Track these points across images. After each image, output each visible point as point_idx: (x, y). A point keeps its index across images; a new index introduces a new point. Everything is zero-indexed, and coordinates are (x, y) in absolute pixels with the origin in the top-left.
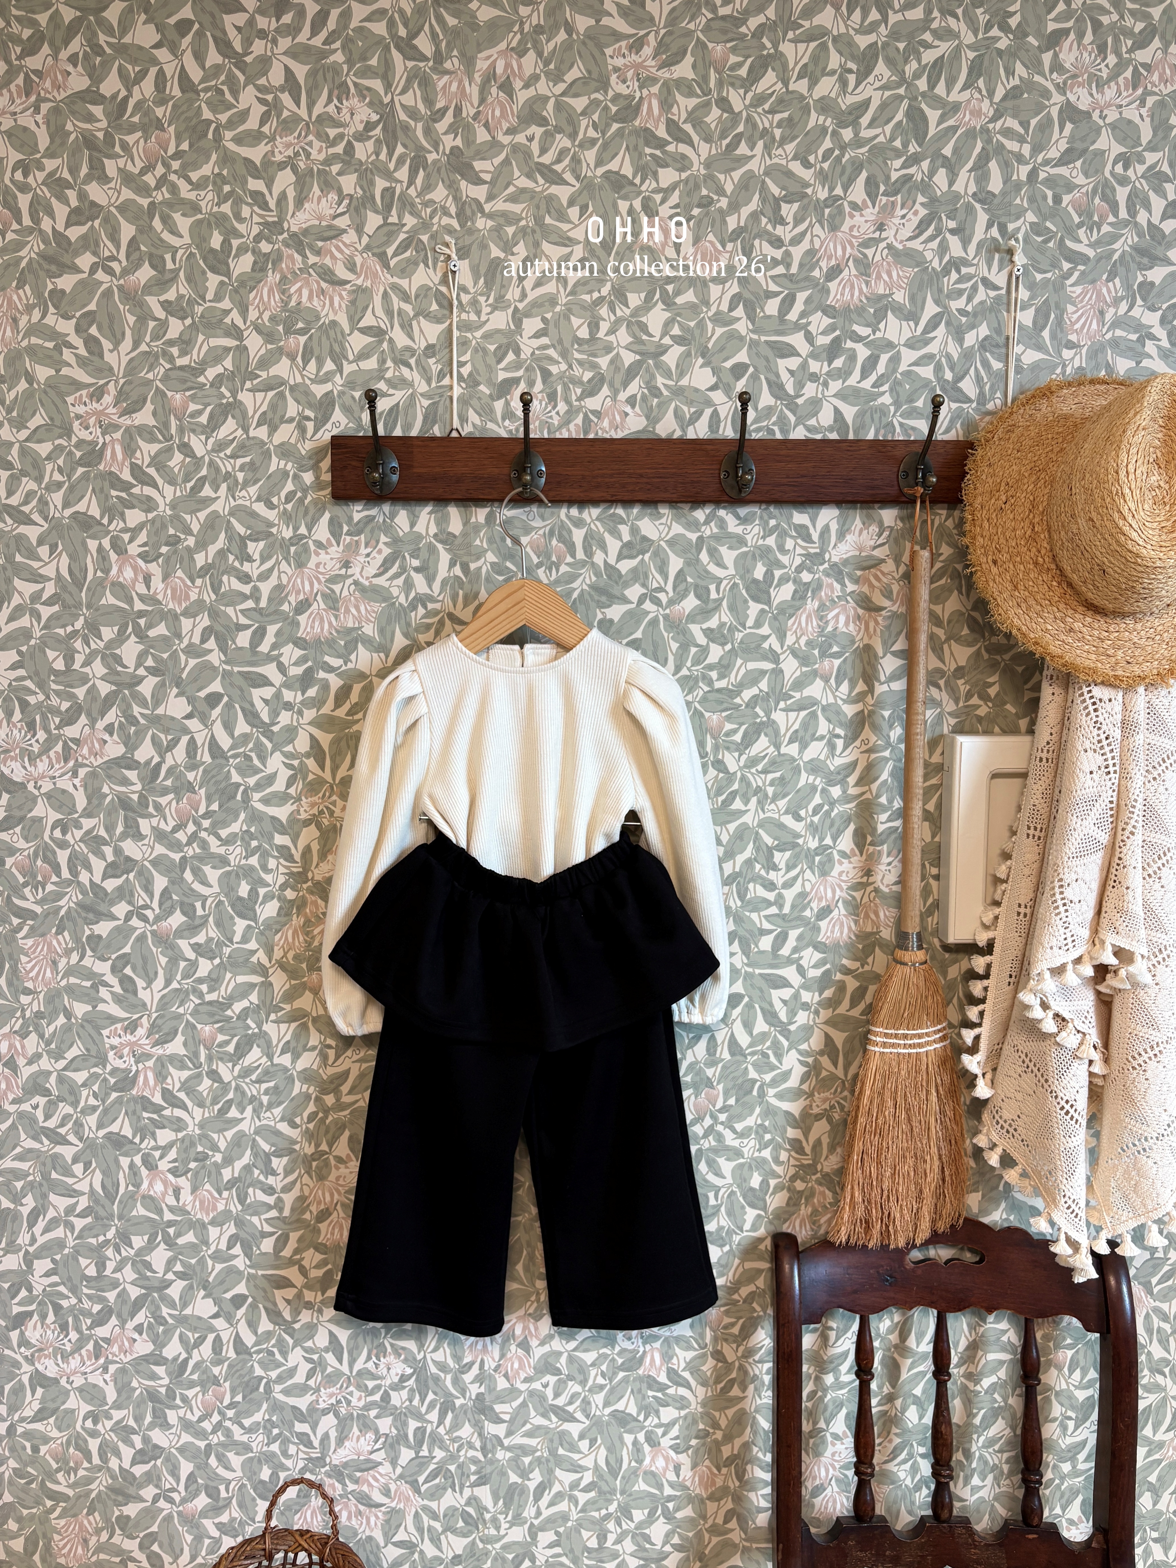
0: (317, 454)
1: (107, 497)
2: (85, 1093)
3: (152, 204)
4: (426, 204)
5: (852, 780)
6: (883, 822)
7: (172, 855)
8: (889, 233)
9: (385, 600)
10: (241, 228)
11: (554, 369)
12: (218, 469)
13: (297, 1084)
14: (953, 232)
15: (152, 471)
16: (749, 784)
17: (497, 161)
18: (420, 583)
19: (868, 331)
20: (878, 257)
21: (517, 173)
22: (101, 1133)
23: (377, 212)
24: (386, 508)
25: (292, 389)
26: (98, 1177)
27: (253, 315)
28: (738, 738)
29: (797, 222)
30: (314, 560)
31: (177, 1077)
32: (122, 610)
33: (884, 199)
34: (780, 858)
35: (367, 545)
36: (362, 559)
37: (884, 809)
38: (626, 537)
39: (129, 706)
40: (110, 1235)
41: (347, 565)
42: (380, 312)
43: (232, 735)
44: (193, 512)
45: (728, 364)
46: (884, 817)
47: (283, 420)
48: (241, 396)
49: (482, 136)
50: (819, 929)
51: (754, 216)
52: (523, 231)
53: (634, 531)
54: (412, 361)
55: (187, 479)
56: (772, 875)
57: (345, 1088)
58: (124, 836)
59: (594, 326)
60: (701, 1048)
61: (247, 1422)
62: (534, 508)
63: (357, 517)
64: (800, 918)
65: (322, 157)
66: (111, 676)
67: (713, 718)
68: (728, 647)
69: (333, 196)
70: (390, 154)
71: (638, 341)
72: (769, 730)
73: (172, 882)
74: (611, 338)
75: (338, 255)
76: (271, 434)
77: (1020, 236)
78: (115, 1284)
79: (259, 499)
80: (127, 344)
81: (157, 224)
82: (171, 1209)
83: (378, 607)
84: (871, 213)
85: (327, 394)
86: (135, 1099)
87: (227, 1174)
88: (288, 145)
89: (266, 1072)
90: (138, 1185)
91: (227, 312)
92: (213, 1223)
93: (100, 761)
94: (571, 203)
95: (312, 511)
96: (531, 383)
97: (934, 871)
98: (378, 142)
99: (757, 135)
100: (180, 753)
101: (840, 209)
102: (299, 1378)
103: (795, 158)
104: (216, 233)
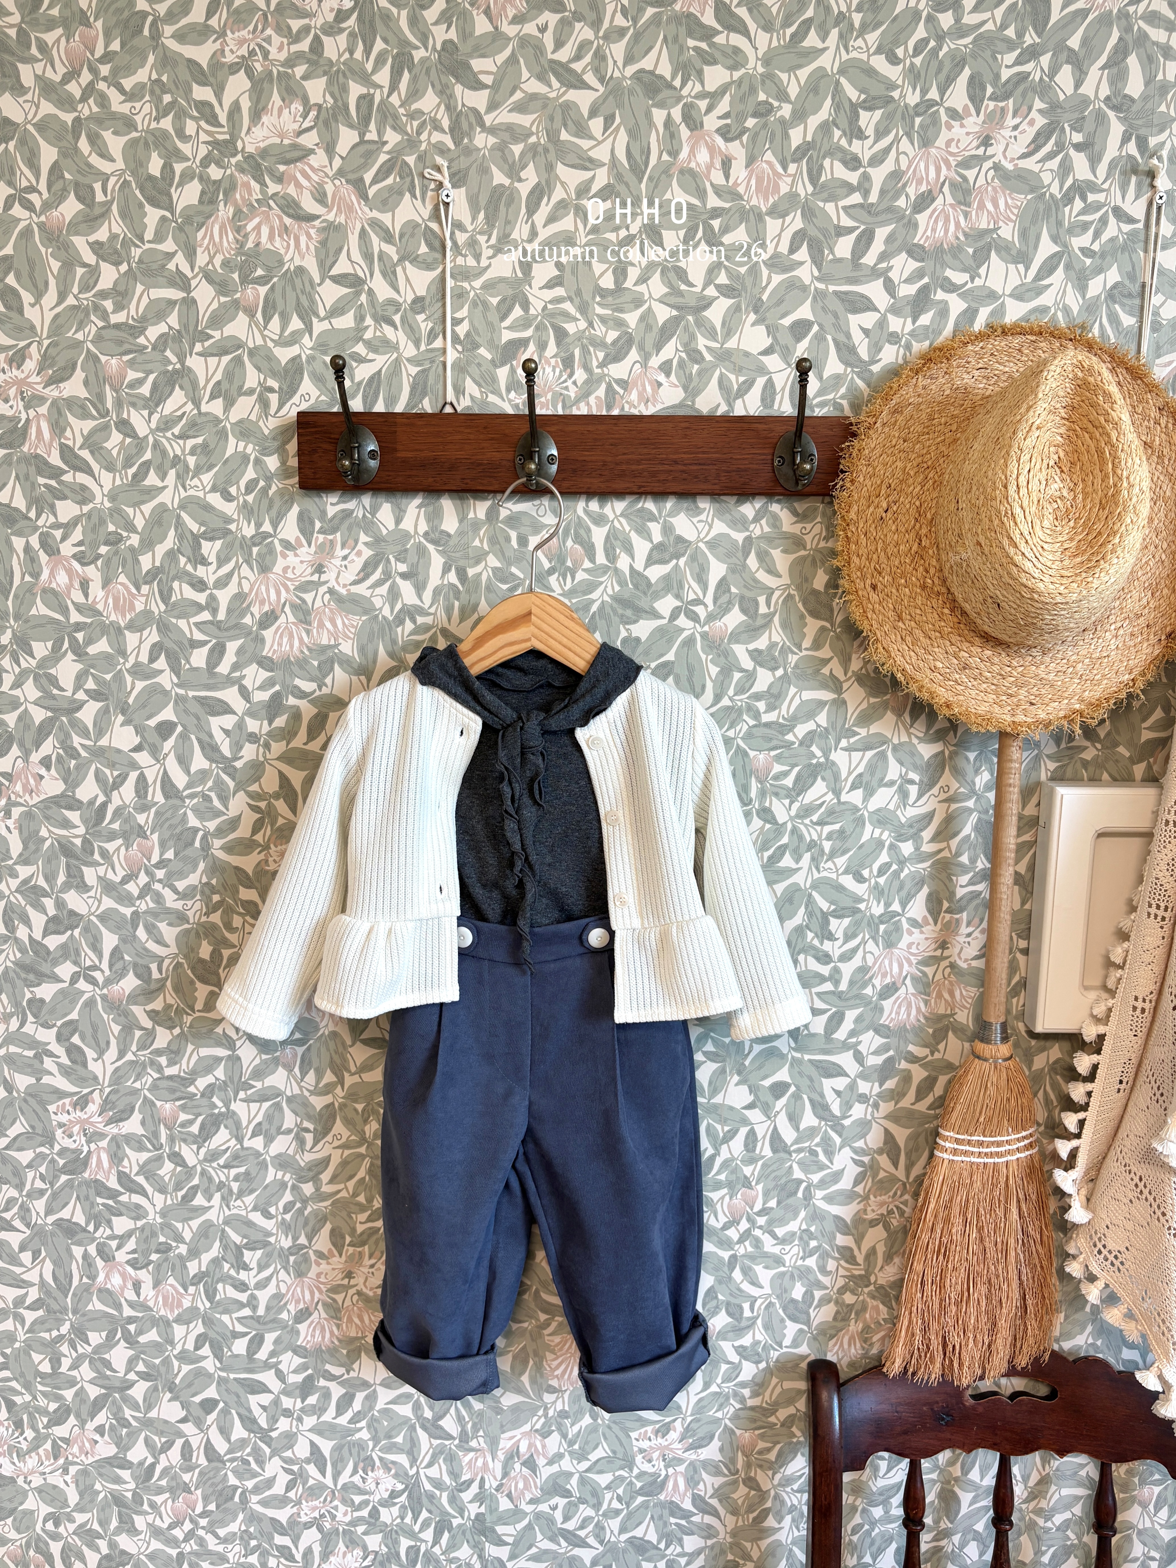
0: (283, 433)
1: (34, 485)
2: (30, 1175)
3: (77, 120)
4: (412, 116)
5: (927, 834)
6: (963, 885)
7: (122, 909)
8: (996, 149)
9: (366, 612)
10: (186, 148)
11: (571, 328)
12: (164, 453)
13: (271, 1171)
14: (1078, 147)
15: (85, 454)
16: (801, 838)
17: (501, 58)
18: (408, 593)
19: (966, 277)
20: (981, 181)
21: (525, 74)
22: (51, 1219)
23: (351, 126)
24: (367, 500)
25: (252, 353)
26: (48, 1267)
27: (202, 259)
28: (789, 782)
29: (880, 134)
30: (280, 564)
31: (134, 1159)
32: (57, 622)
33: (992, 105)
34: (838, 926)
35: (343, 546)
36: (337, 562)
37: (965, 870)
38: (657, 537)
39: (68, 736)
40: (65, 1329)
41: (319, 569)
42: (356, 256)
43: (187, 772)
44: (136, 504)
45: (787, 321)
46: (964, 879)
47: (241, 392)
48: (190, 362)
49: (482, 26)
50: (882, 1010)
51: (825, 128)
52: (533, 151)
53: (668, 529)
54: (397, 318)
55: (128, 464)
56: (827, 946)
57: (325, 1177)
58: (67, 886)
59: (621, 272)
60: (737, 1145)
61: (222, 1532)
62: (546, 501)
63: (331, 511)
64: (859, 996)
65: (283, 56)
66: (46, 700)
67: (760, 758)
68: (780, 672)
69: (297, 106)
70: (367, 52)
71: (675, 292)
72: (828, 774)
73: (123, 940)
74: (642, 288)
75: (304, 182)
76: (227, 409)
77: (1165, 153)
78: (72, 1383)
79: (214, 489)
80: (51, 296)
81: (83, 144)
82: (131, 1304)
83: (358, 620)
84: (974, 123)
85: (293, 359)
86: (88, 1183)
87: (193, 1267)
88: (241, 42)
89: (236, 1157)
90: (93, 1277)
91: (171, 256)
92: (178, 1320)
93: (36, 799)
94: (594, 112)
95: (277, 504)
96: (542, 346)
97: (1023, 944)
98: (352, 35)
99: (831, 21)
100: (127, 792)
101: (935, 116)
102: (278, 1489)
103: (879, 51)
104: (155, 155)
